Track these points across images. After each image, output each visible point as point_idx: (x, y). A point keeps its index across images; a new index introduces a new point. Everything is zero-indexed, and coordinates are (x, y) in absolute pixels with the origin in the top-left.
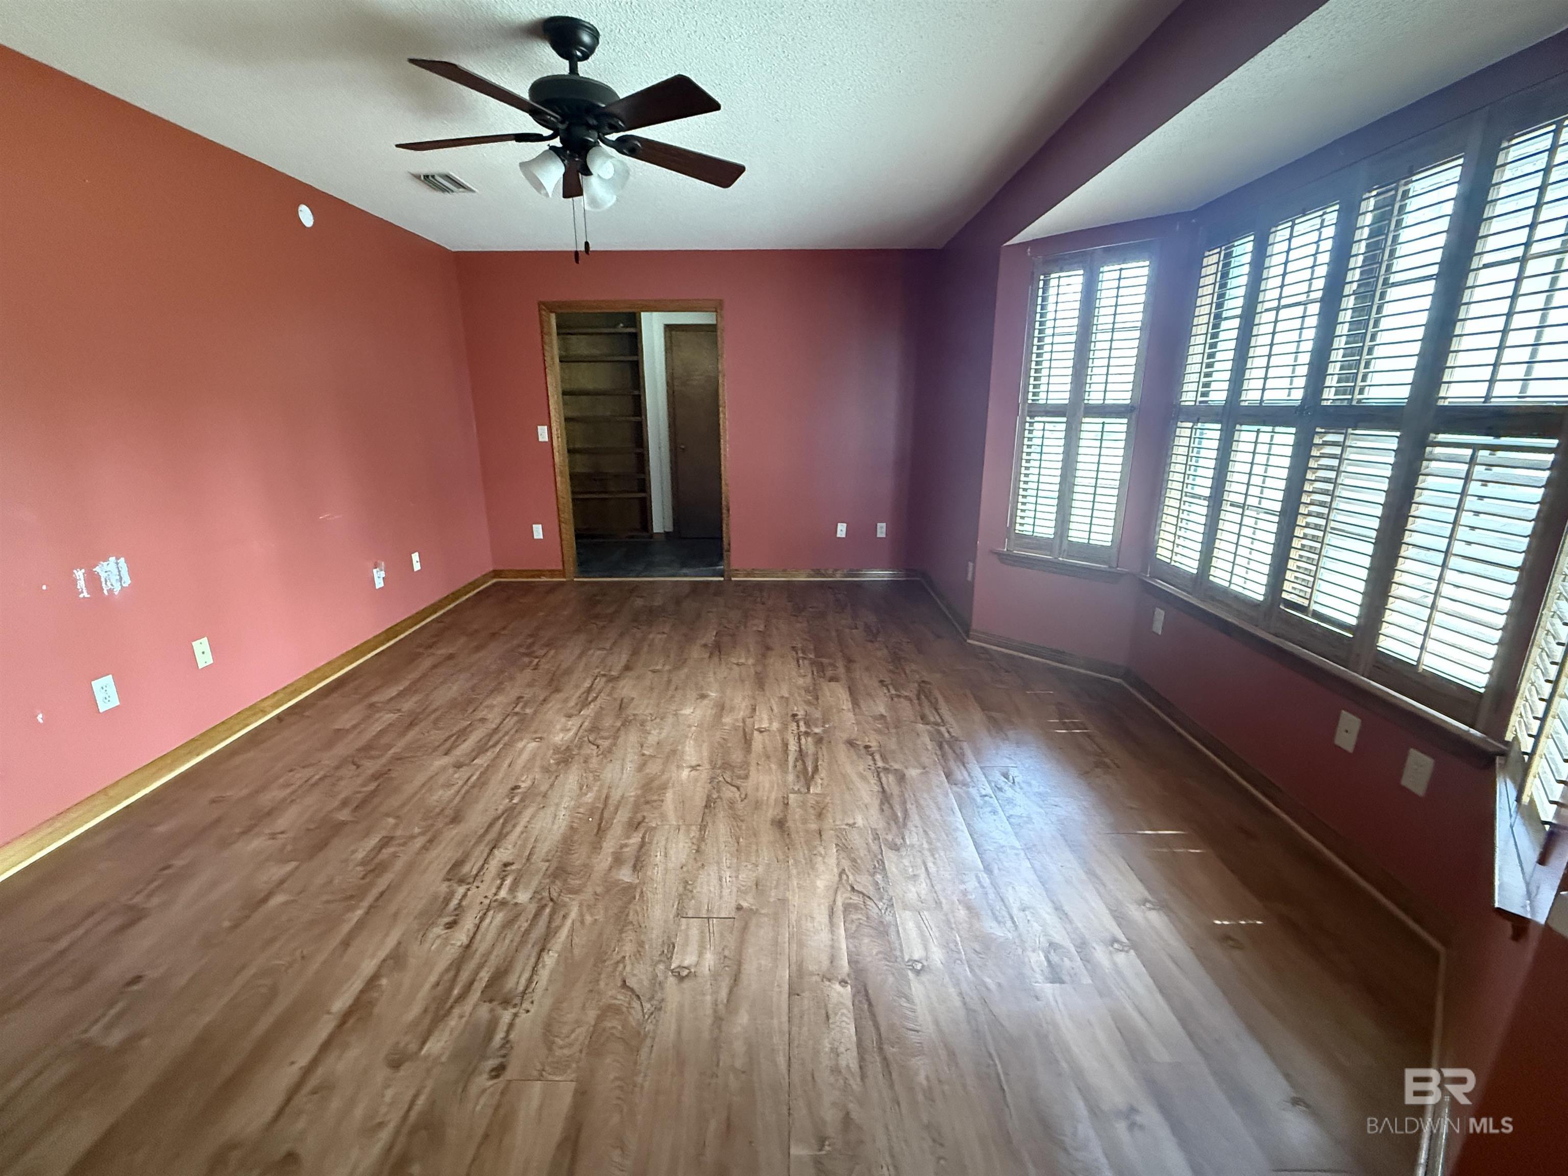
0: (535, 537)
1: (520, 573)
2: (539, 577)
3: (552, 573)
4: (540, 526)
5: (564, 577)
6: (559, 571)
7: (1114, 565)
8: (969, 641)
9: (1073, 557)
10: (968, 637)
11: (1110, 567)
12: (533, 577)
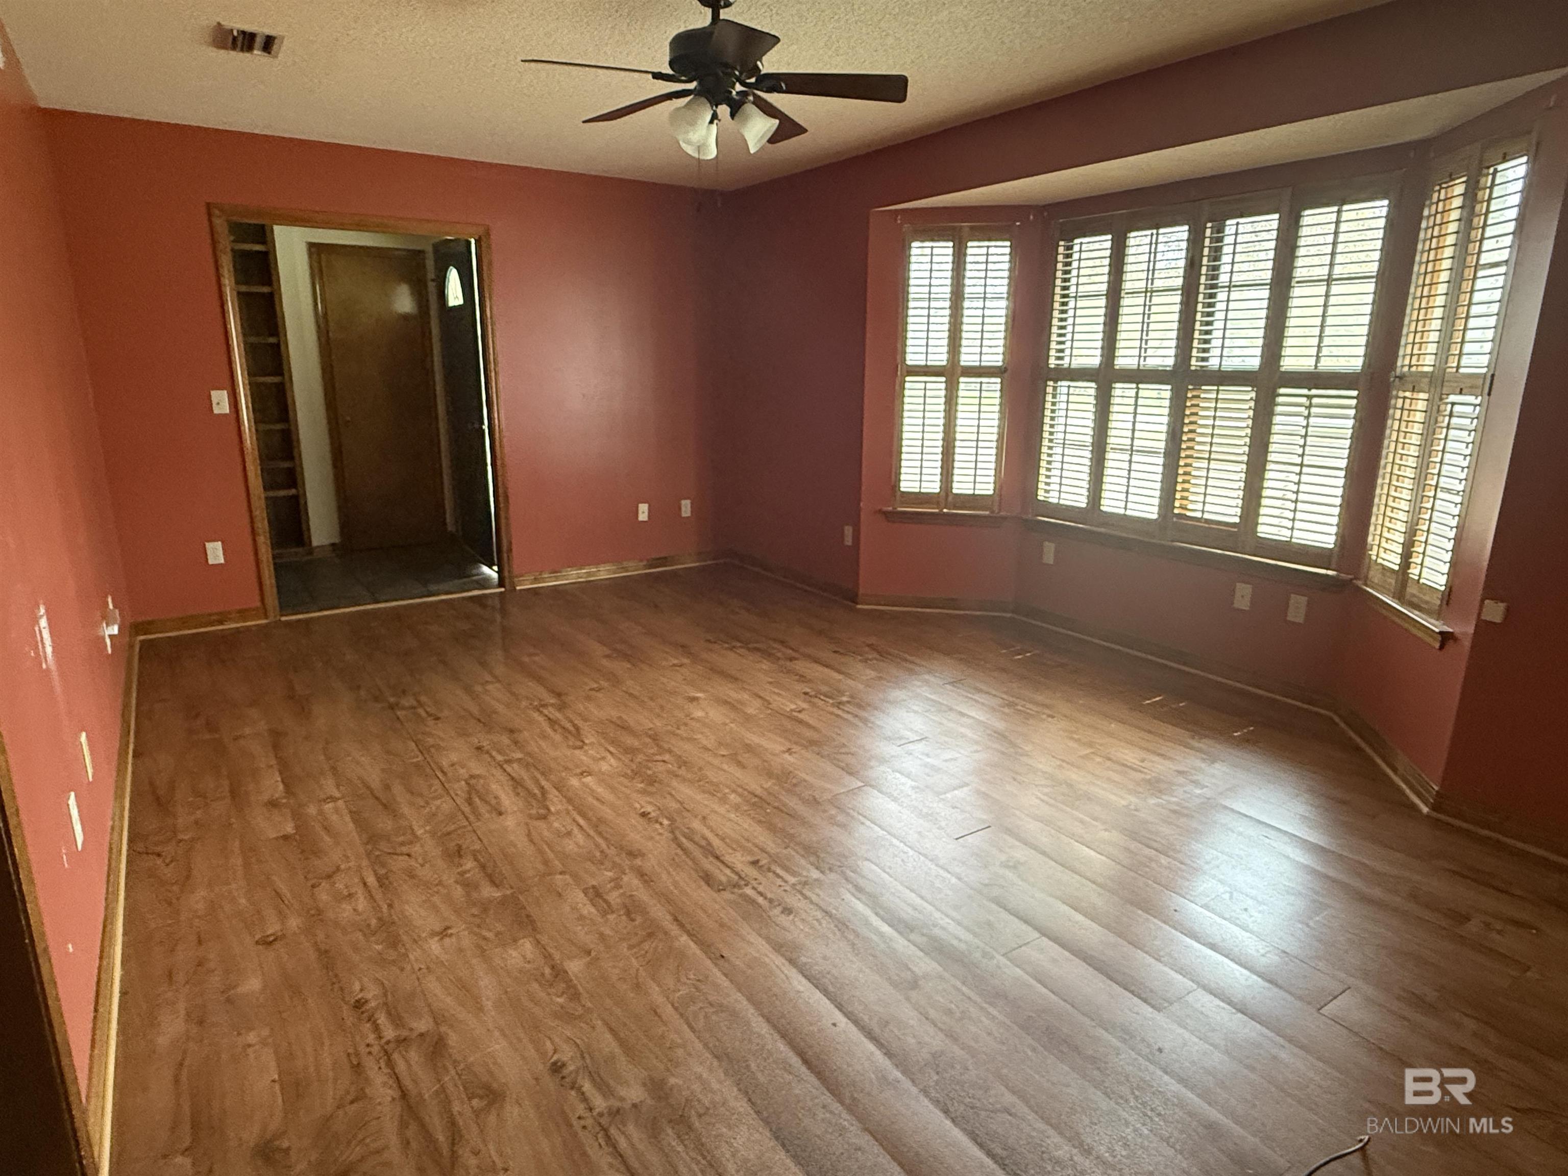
0: (211, 562)
1: (184, 622)
2: (221, 622)
3: (243, 614)
4: (219, 545)
5: (266, 617)
6: (256, 609)
7: (996, 509)
8: (859, 606)
9: (955, 508)
10: (857, 604)
11: (992, 512)
12: (211, 624)
